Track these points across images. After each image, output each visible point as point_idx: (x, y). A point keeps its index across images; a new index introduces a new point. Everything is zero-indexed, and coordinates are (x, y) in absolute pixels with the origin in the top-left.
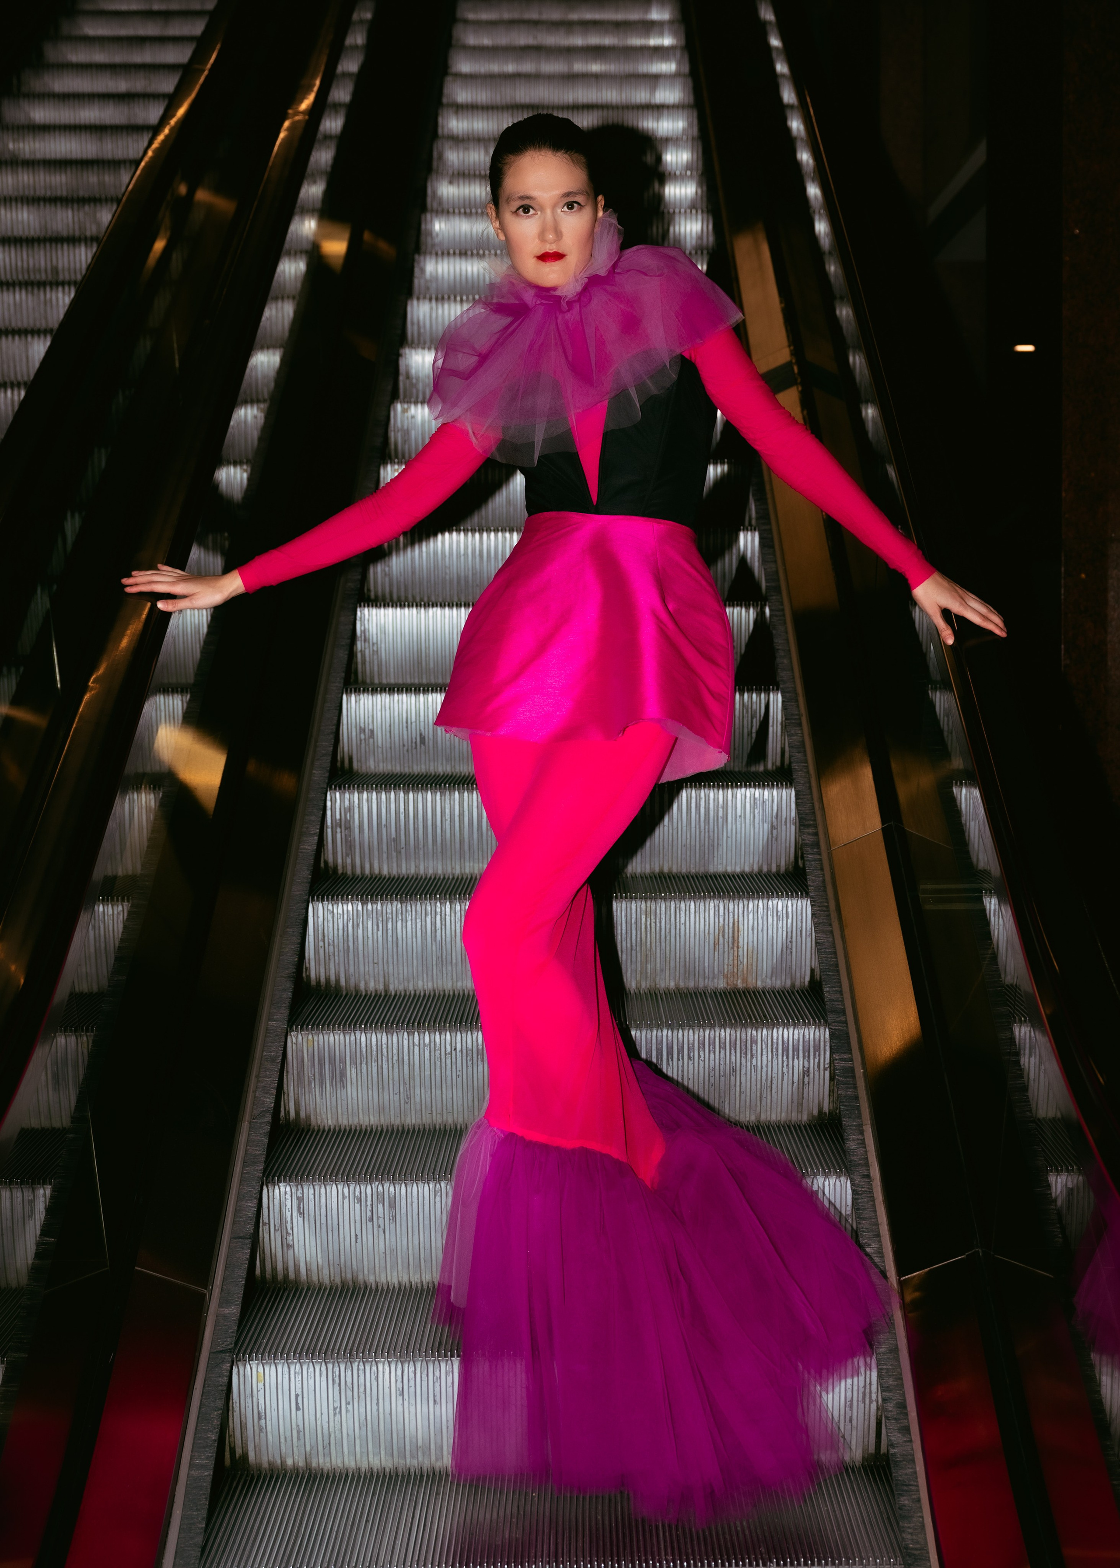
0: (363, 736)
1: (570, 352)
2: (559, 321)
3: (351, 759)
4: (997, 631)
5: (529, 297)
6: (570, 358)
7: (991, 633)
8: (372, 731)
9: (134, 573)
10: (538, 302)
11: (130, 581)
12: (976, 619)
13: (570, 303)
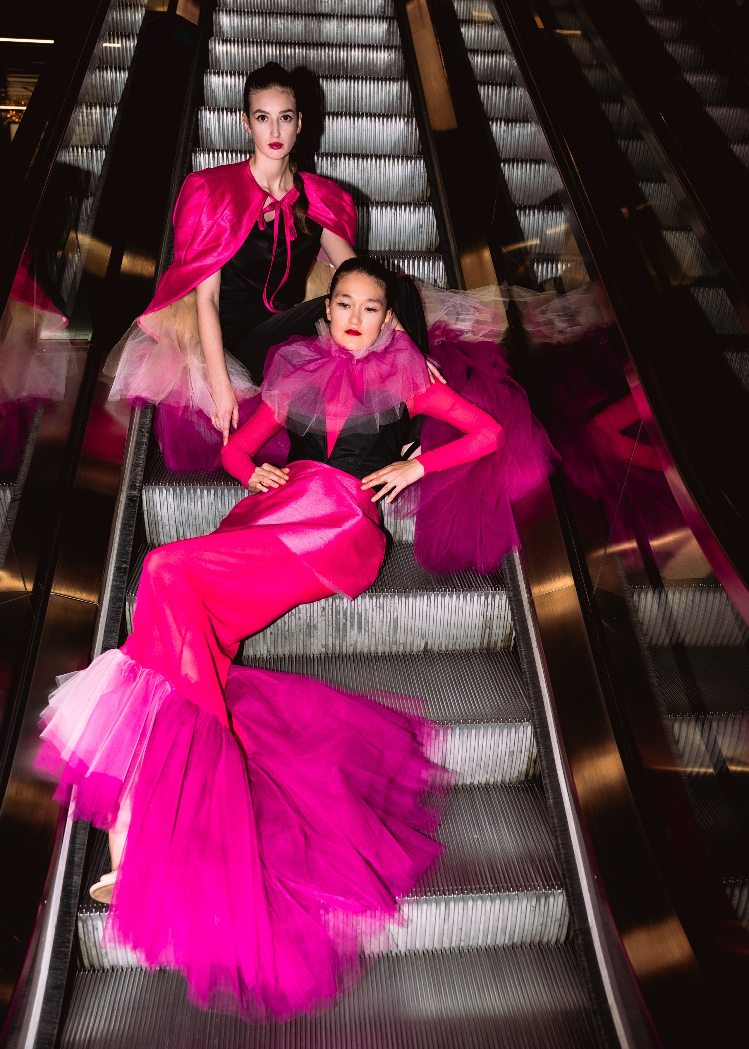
10: (339, 354)
13: (358, 361)
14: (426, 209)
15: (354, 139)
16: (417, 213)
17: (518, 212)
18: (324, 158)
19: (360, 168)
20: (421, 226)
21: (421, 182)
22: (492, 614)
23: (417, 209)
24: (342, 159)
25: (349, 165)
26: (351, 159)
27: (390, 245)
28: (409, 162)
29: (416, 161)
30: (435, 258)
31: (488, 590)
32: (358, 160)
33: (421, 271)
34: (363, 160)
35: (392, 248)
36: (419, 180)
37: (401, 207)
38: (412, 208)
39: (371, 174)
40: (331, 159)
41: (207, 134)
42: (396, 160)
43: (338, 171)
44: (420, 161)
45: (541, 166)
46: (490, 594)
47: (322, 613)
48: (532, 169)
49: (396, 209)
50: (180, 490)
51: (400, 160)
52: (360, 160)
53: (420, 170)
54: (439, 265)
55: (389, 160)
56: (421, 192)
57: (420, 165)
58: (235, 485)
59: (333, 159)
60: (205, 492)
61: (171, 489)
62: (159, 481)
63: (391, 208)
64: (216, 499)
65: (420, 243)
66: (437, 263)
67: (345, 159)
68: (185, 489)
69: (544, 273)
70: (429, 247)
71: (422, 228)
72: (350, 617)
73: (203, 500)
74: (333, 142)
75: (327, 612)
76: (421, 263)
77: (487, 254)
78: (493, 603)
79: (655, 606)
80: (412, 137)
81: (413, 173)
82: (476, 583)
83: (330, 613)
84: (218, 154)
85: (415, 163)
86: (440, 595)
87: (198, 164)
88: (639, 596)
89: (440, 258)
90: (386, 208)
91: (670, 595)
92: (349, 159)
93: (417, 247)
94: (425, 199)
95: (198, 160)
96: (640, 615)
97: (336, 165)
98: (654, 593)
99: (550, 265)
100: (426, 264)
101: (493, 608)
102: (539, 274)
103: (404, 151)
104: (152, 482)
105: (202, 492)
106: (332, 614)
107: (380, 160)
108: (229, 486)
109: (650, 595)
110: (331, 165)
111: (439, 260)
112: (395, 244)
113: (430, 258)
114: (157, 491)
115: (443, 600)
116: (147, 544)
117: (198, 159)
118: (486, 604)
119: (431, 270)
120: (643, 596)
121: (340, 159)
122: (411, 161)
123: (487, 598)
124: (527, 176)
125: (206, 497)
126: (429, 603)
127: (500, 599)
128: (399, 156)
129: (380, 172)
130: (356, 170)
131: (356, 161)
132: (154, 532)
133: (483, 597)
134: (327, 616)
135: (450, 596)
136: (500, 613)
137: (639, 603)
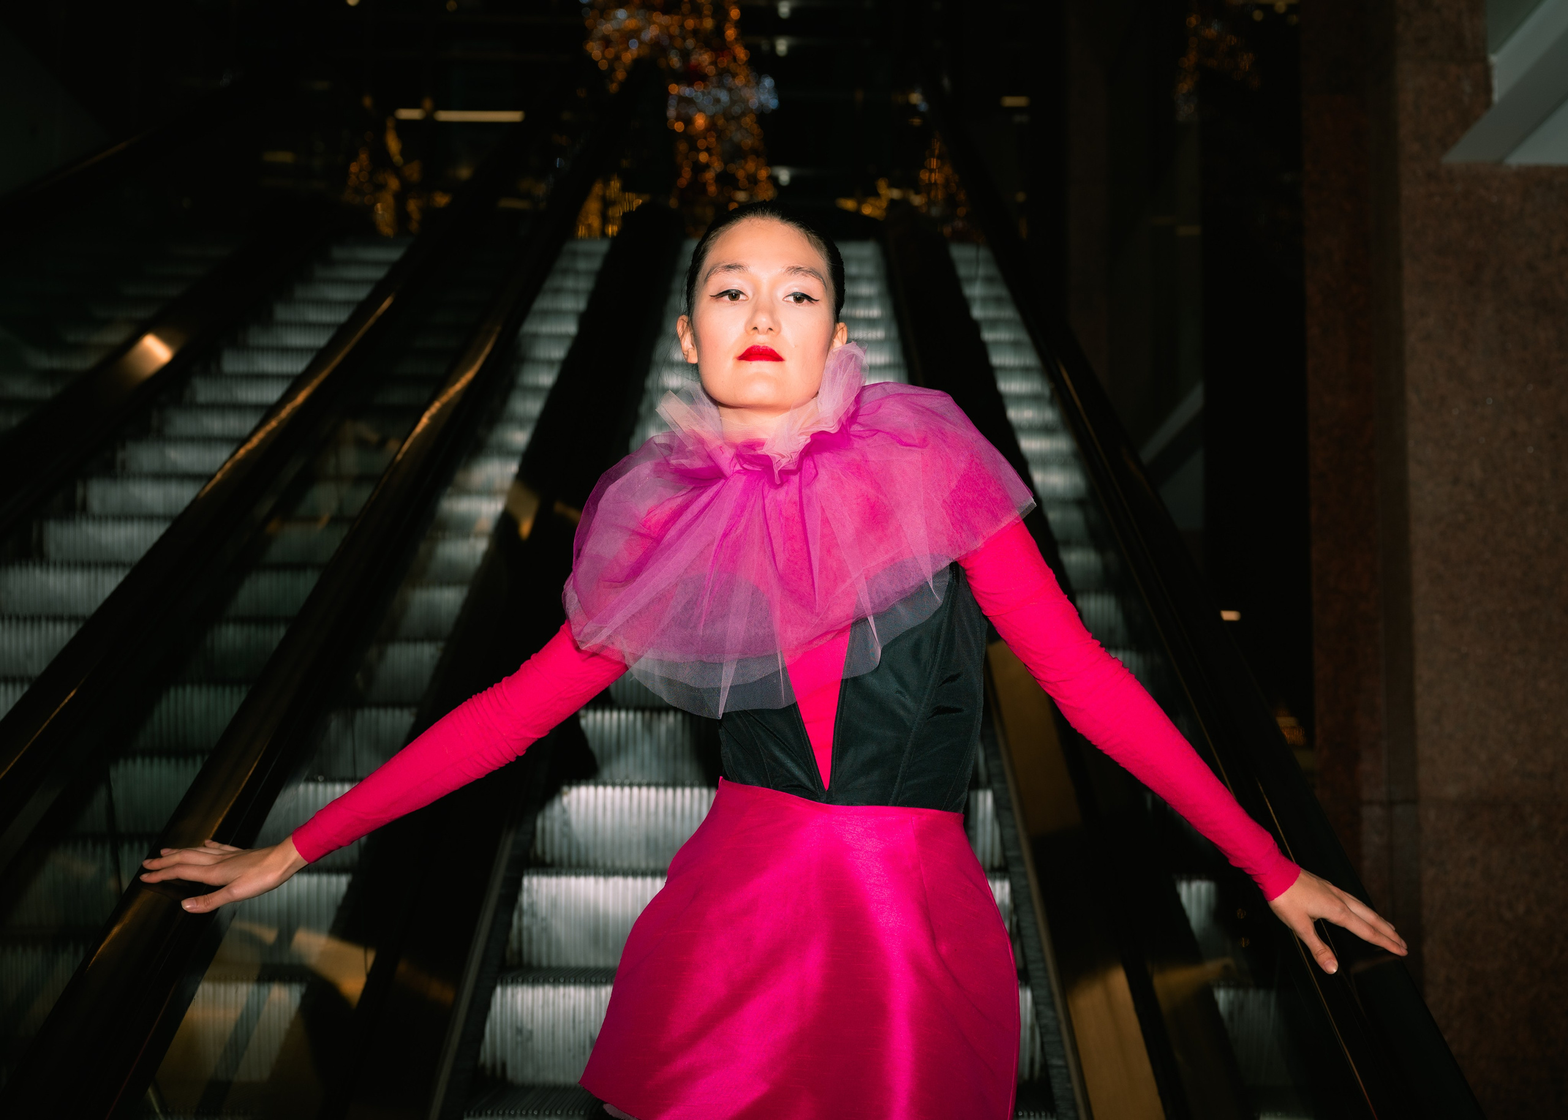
0: (519, 1038)
1: (781, 558)
2: (767, 501)
3: (504, 1066)
4: (1394, 950)
5: (726, 460)
6: (780, 566)
7: (1385, 952)
8: (531, 1032)
9: (163, 852)
10: (738, 467)
11: (154, 864)
12: (1364, 933)
13: (786, 474)
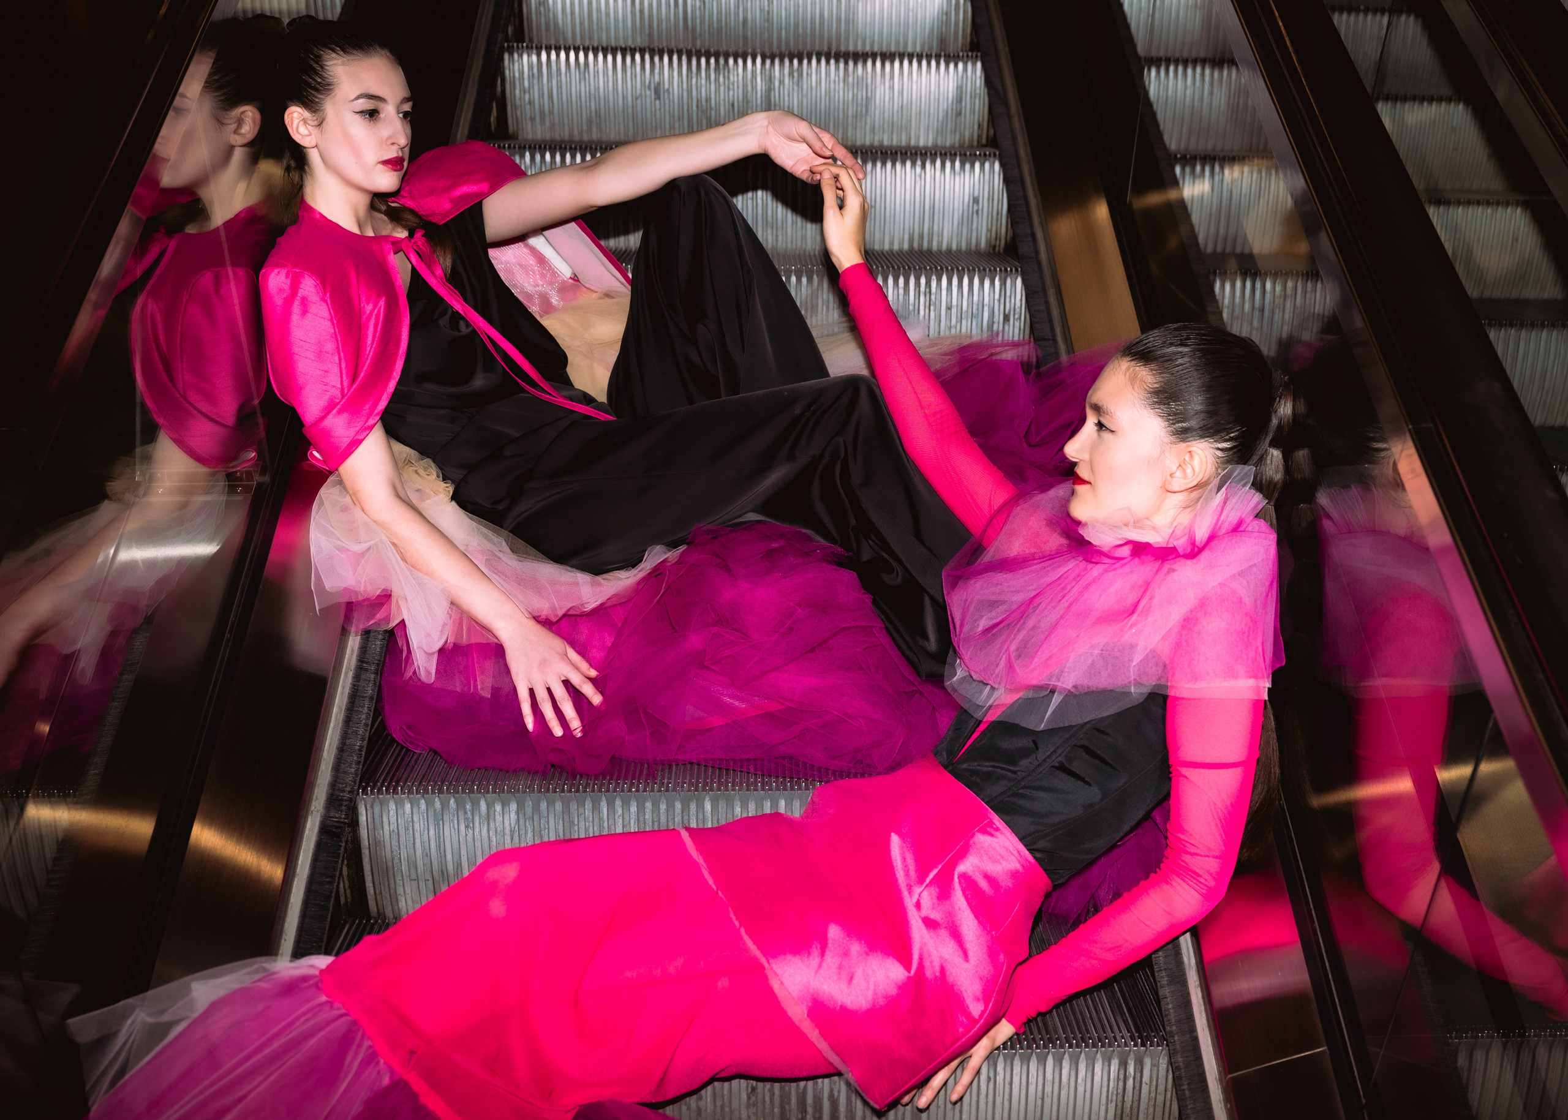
14: (987, 165)
15: (839, 19)
16: (967, 174)
17: (1178, 170)
18: (777, 61)
19: (851, 79)
20: (976, 200)
21: (977, 106)
22: (1136, 1098)
23: (968, 166)
24: (814, 61)
25: (828, 74)
26: (832, 62)
27: (911, 240)
28: (952, 66)
29: (965, 64)
30: (1006, 270)
31: (1126, 1045)
32: (846, 63)
33: (976, 298)
34: (855, 63)
35: (916, 245)
36: (973, 103)
37: (933, 162)
38: (957, 164)
39: (874, 92)
40: (791, 62)
41: (538, 13)
42: (924, 63)
43: (805, 87)
44: (974, 64)
45: (1225, 72)
46: (1132, 1056)
47: (749, 1098)
48: (1207, 78)
49: (923, 167)
50: (442, 804)
51: (933, 63)
52: (851, 63)
53: (973, 83)
54: (1014, 284)
55: (911, 63)
56: (976, 127)
57: (973, 74)
58: (563, 791)
59: (796, 62)
60: (498, 807)
61: (423, 801)
62: (397, 785)
63: (914, 164)
64: (522, 821)
65: (974, 235)
66: (1009, 281)
67: (819, 61)
68: (452, 801)
69: (1237, 300)
70: (993, 242)
71: (978, 203)
72: (814, 1108)
73: (492, 825)
74: (797, 26)
75: (760, 1096)
76: (976, 281)
77: (1101, 211)
78: (1138, 1075)
79: (1509, 1077)
80: (957, 14)
81: (960, 89)
82: (1099, 1026)
83: (767, 1099)
84: (558, 55)
85: (965, 69)
86: (1017, 1058)
87: (517, 75)
88: (1471, 1056)
89: (1017, 270)
90: (904, 163)
91: (1542, 1053)
92: (828, 62)
93: (969, 243)
94: (984, 141)
95: (516, 67)
96: (1474, 1097)
97: (801, 75)
98: (1505, 1048)
99: (1248, 284)
100: (987, 283)
101: (1137, 1085)
102: (1226, 302)
103: (943, 41)
104: (382, 785)
105: (490, 806)
106: (772, 1101)
107: (892, 62)
108: (551, 794)
109: (1495, 1054)
110: (791, 74)
111: (1014, 276)
112: (921, 237)
113: (995, 270)
114: (392, 806)
115: (1025, 1068)
116: (369, 918)
117: (516, 64)
118: (1121, 1077)
119: (997, 296)
120: (1479, 1056)
121: (810, 61)
122: (956, 65)
123: (1124, 1064)
124: (1197, 92)
125: (499, 818)
126: (992, 1075)
127: (1155, 1065)
128: (931, 56)
129: (892, 88)
130: (841, 84)
131: (842, 65)
132: (386, 893)
133: (1115, 1064)
134: (759, 1104)
135: (1042, 1060)
136: (1153, 1095)
137: (1469, 1070)
